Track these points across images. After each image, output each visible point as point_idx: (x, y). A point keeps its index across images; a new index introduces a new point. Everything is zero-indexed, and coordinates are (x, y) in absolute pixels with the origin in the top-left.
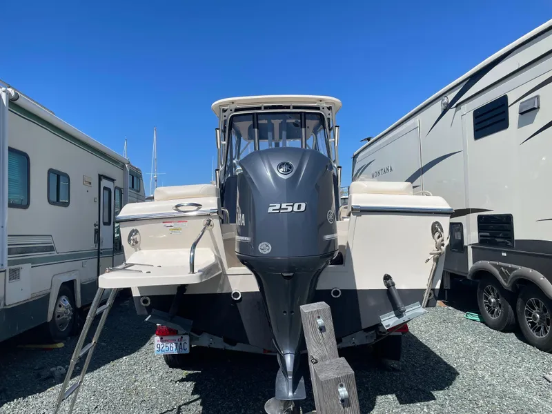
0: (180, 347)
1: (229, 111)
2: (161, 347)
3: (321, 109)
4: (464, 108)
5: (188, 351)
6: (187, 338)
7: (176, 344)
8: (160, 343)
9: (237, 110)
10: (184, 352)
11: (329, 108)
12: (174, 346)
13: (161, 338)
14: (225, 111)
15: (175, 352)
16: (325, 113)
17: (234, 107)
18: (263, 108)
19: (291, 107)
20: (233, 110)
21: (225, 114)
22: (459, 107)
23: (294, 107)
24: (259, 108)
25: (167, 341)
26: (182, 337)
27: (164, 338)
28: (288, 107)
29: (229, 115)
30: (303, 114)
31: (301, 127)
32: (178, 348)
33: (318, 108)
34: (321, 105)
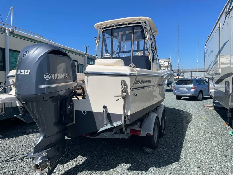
3: (141, 23)
11: (145, 23)
16: (144, 25)
19: (127, 24)
20: (103, 28)
21: (100, 30)
23: (129, 24)
24: (114, 26)
28: (126, 24)
29: (102, 31)
30: (133, 27)
31: (132, 34)
33: (140, 23)
34: (141, 21)
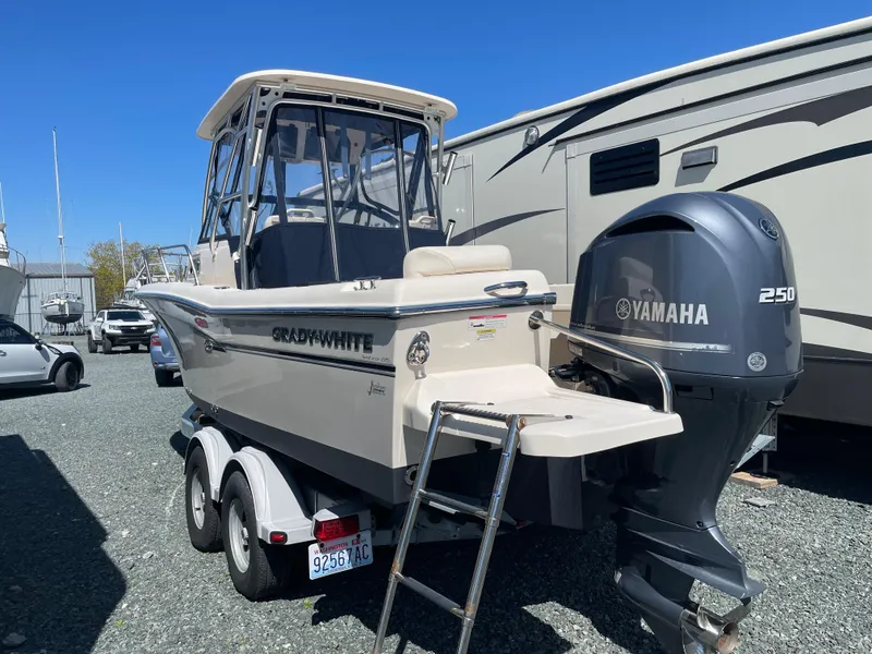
0: (356, 555)
1: (271, 96)
2: (322, 562)
3: (426, 118)
4: (572, 148)
5: (370, 560)
6: (366, 536)
7: (350, 550)
8: (320, 555)
9: (287, 95)
10: (364, 563)
11: (438, 120)
12: (345, 555)
13: (321, 546)
14: (264, 93)
15: (348, 566)
16: (431, 126)
17: (282, 88)
18: (334, 100)
19: (381, 108)
20: (281, 95)
21: (264, 99)
22: (560, 145)
23: (386, 109)
24: (328, 99)
25: (332, 549)
26: (359, 536)
27: (328, 544)
28: (376, 107)
29: (271, 102)
32: (353, 557)
33: (421, 117)
34: (426, 112)
